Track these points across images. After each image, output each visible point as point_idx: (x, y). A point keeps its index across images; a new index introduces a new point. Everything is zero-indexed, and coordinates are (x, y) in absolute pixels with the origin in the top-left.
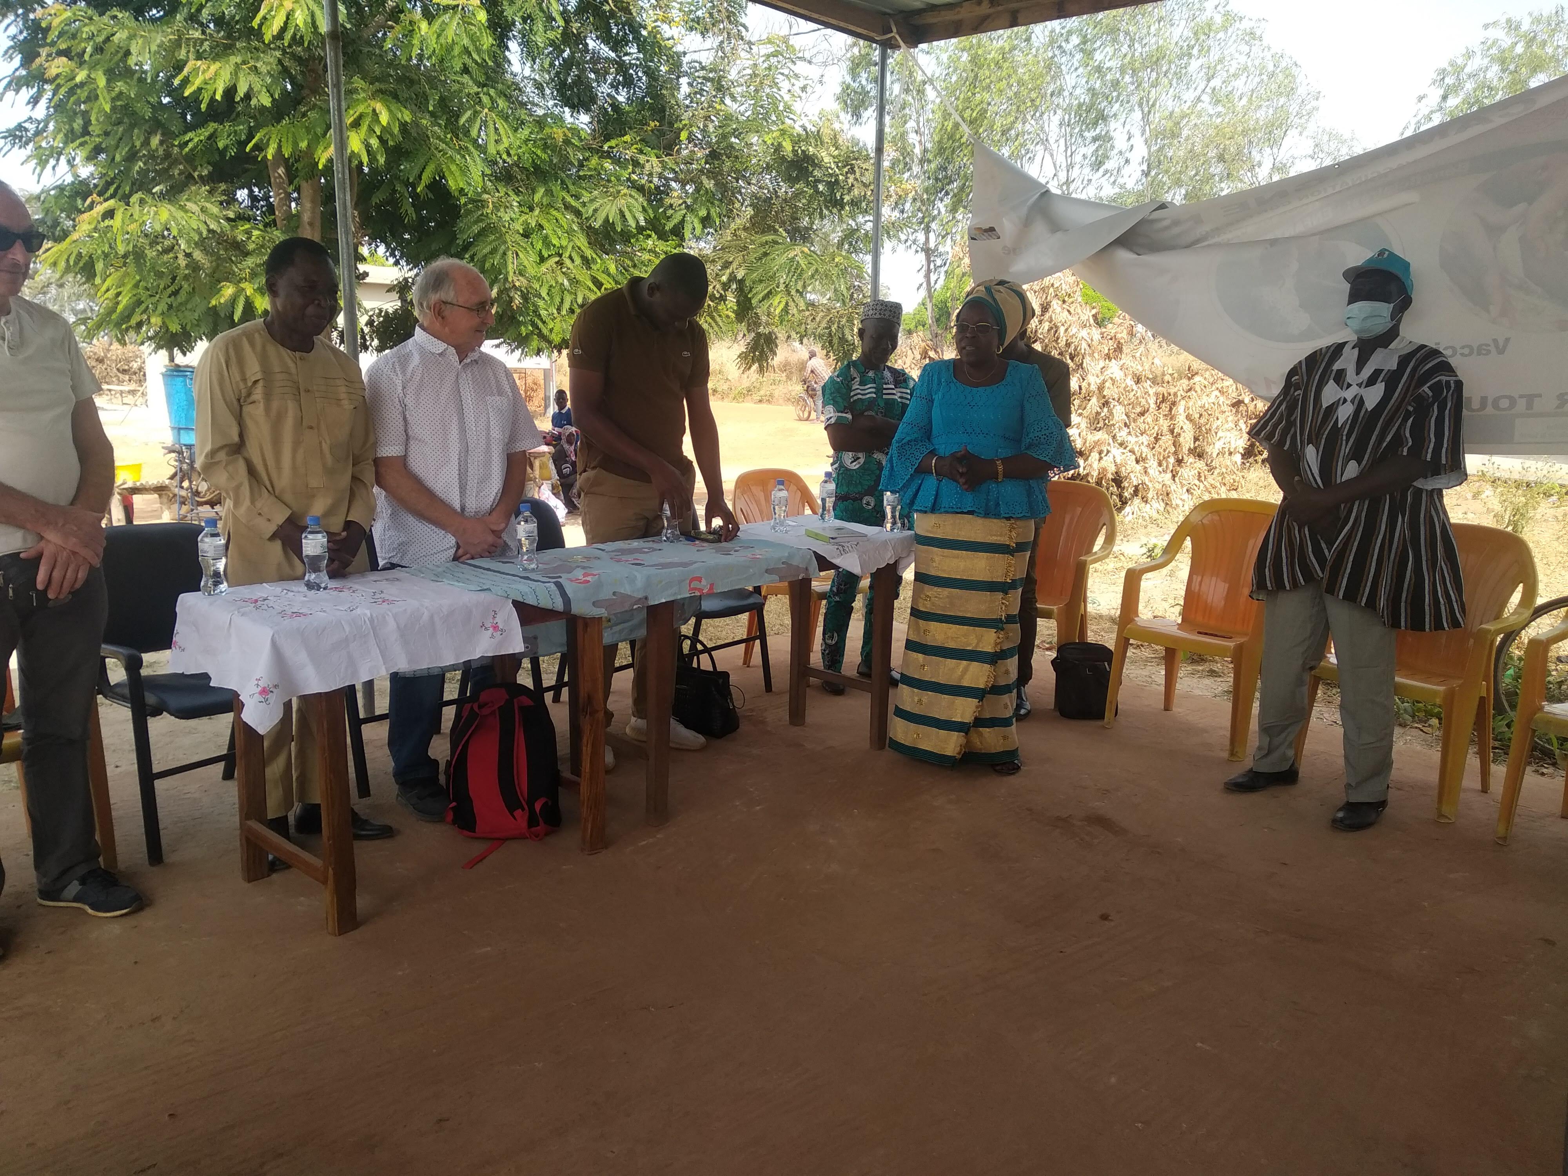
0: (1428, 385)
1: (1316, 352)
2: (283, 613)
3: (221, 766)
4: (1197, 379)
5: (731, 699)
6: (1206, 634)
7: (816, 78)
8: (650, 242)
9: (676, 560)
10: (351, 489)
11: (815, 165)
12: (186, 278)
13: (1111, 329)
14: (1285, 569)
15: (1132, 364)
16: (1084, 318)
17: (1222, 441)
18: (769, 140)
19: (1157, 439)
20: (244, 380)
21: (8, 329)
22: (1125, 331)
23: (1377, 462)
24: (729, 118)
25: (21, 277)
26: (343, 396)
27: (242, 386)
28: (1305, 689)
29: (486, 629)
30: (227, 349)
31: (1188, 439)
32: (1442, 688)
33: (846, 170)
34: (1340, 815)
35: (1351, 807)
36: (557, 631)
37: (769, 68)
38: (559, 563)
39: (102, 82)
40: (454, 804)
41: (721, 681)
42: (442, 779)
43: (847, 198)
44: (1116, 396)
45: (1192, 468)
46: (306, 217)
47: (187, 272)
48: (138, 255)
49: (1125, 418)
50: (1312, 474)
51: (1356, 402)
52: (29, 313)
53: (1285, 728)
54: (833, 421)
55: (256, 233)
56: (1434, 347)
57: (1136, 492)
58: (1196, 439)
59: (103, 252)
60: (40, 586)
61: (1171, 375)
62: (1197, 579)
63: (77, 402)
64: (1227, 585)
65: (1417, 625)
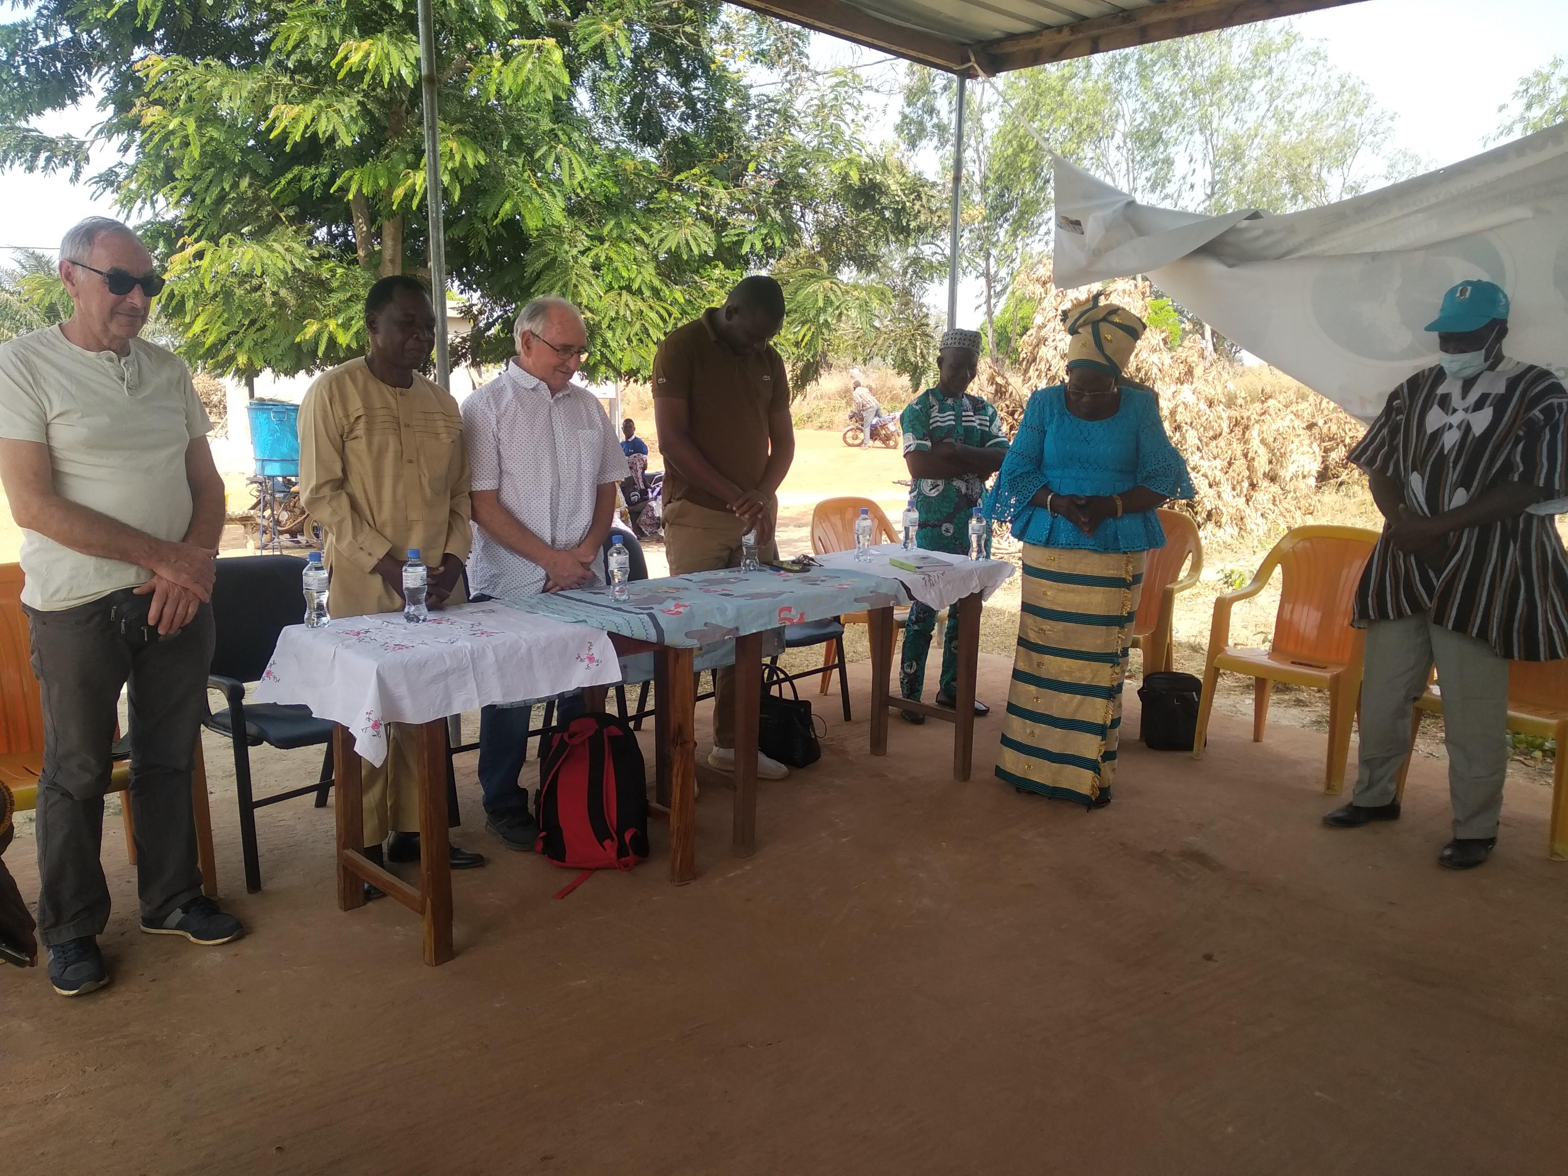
0: (1540, 407)
1: (1417, 375)
2: (385, 646)
3: (314, 794)
4: (1271, 402)
5: (814, 730)
6: (1300, 664)
7: (880, 108)
8: (717, 271)
9: (763, 590)
10: (449, 523)
11: (881, 193)
12: (272, 315)
13: (1181, 353)
14: (1389, 598)
15: (1204, 388)
16: (1154, 342)
17: (1296, 464)
18: (836, 169)
19: (1230, 464)
20: (347, 416)
21: (128, 370)
22: (1196, 355)
23: (1487, 489)
24: (797, 148)
25: (139, 320)
26: (441, 430)
27: (345, 422)
28: (1408, 721)
29: (582, 660)
30: (331, 387)
31: (1262, 463)
32: (1554, 722)
33: (913, 197)
34: (1448, 852)
35: (1459, 845)
36: (646, 660)
37: (836, 99)
38: (649, 594)
39: (192, 126)
40: (544, 833)
41: (802, 710)
42: (532, 808)
43: (913, 224)
44: (1189, 421)
45: (1266, 492)
46: (388, 254)
47: (274, 309)
48: (227, 294)
49: (1198, 442)
50: (1418, 502)
51: (1463, 427)
52: (149, 355)
53: (1388, 759)
54: (912, 448)
55: (340, 271)
56: (1545, 367)
57: (1209, 515)
58: (1270, 462)
59: (194, 291)
60: (151, 622)
61: (1244, 398)
62: (1288, 607)
63: (192, 441)
64: (1320, 614)
65: (1531, 654)
